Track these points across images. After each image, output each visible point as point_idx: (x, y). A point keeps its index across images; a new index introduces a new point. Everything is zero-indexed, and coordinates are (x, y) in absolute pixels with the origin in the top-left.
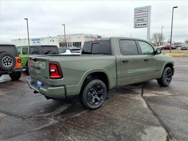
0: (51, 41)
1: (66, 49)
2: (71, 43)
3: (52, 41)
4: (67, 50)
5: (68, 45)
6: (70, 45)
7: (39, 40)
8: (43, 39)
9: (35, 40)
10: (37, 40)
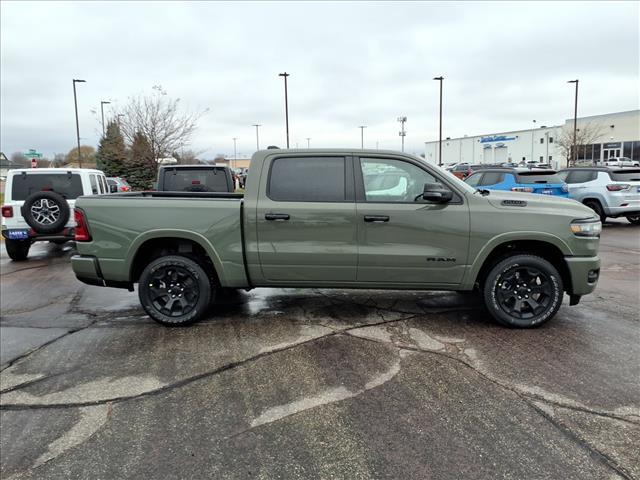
0: (542, 140)
1: (598, 171)
2: (619, 145)
3: (545, 140)
4: (599, 173)
5: (606, 153)
6: (612, 153)
7: (503, 139)
8: (515, 136)
9: (491, 140)
10: (496, 140)
